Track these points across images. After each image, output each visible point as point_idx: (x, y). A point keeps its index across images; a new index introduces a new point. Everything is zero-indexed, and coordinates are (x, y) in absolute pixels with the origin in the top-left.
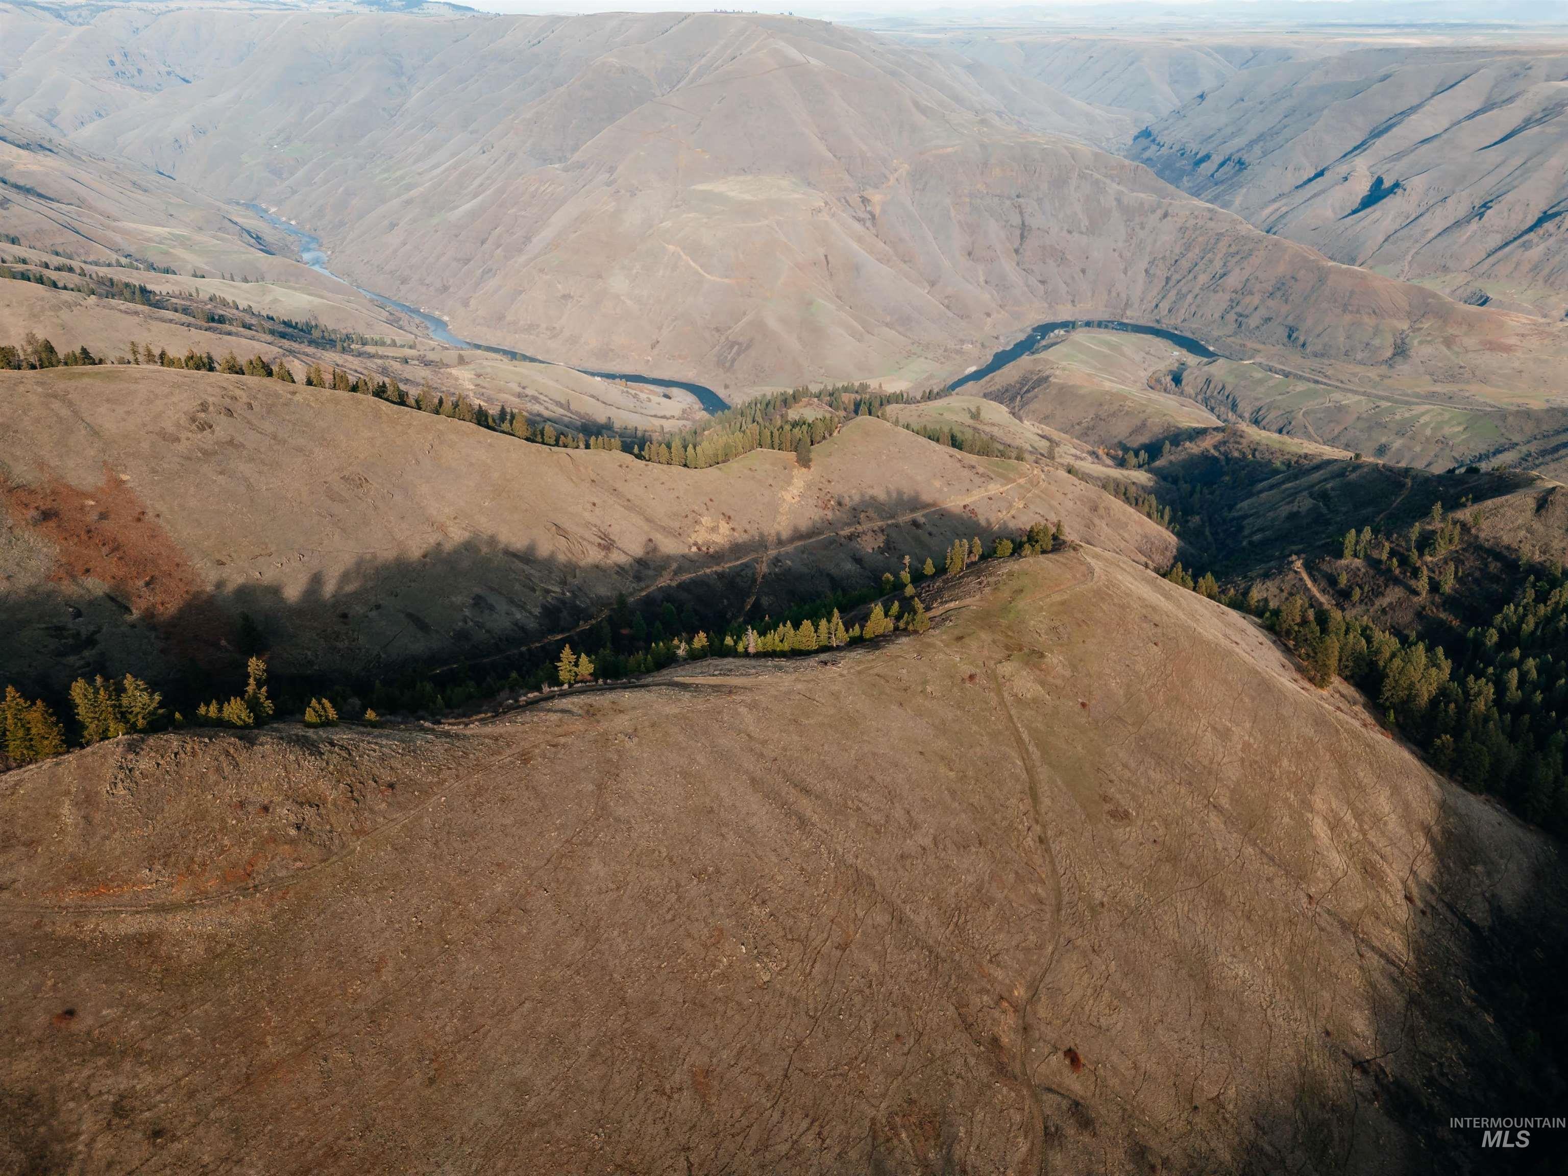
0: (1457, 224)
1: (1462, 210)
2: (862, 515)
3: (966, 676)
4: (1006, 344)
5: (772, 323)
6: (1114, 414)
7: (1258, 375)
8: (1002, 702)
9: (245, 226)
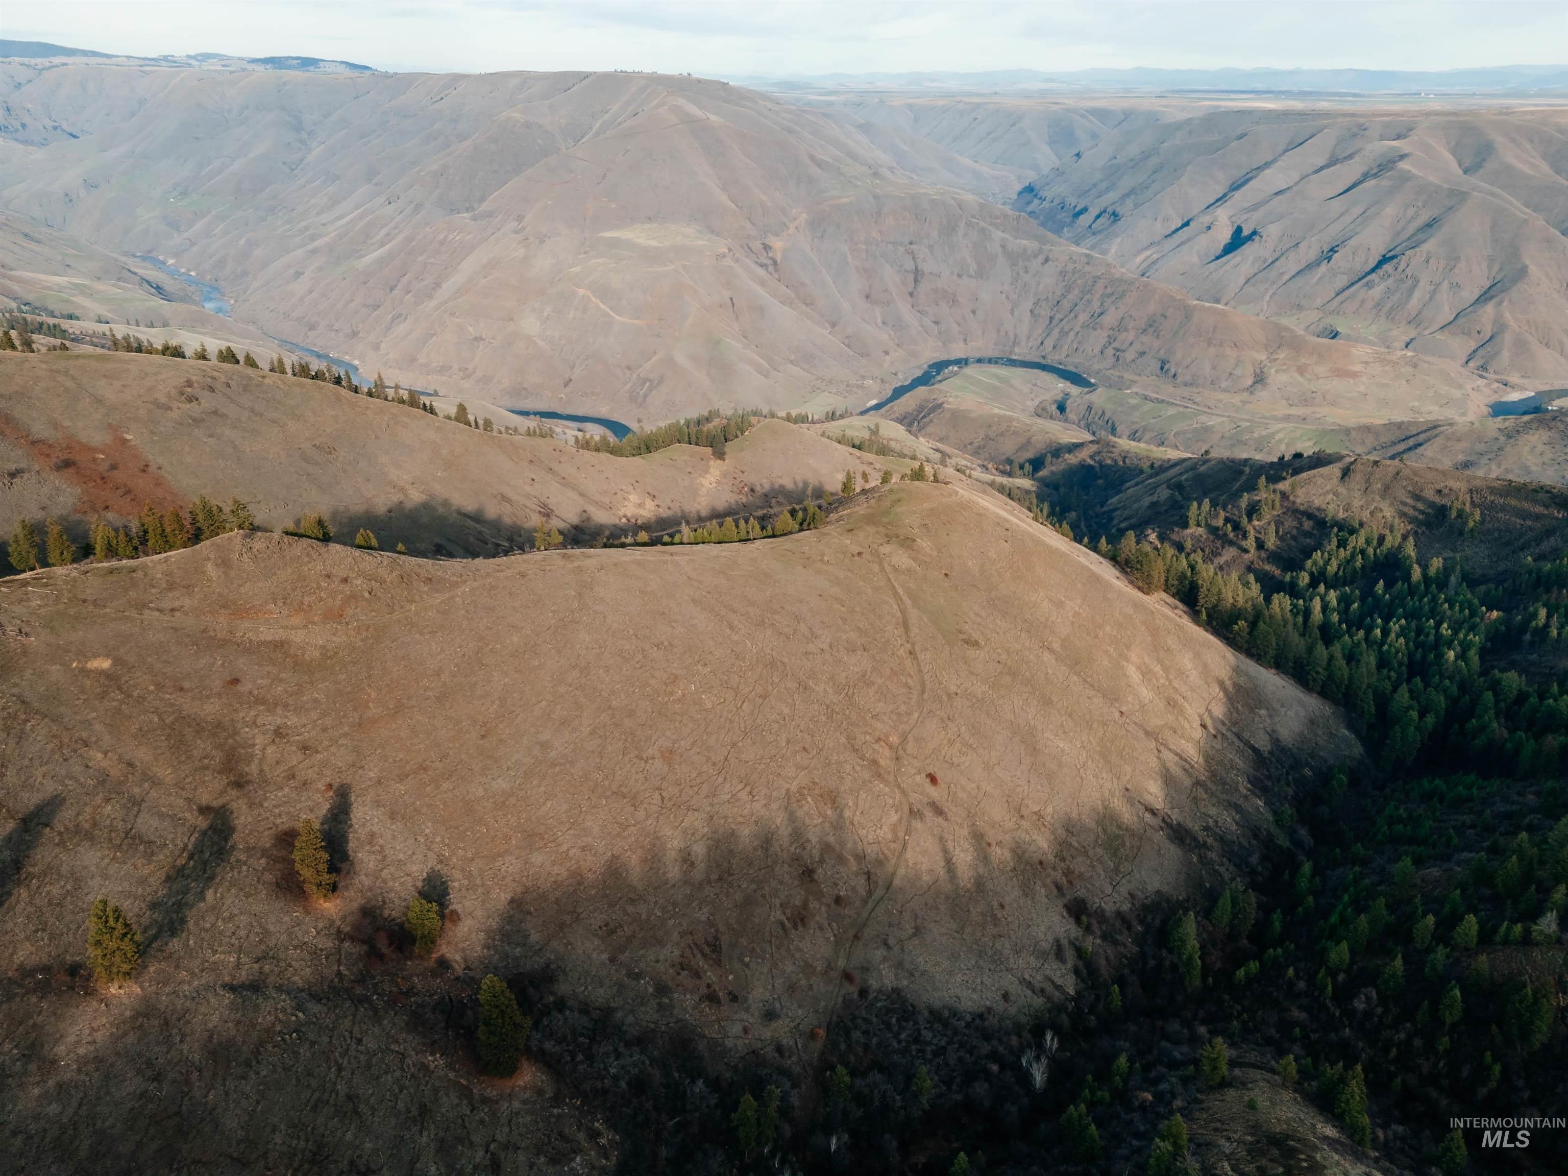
0: (1310, 267)
1: (1313, 255)
2: (773, 501)
3: (855, 553)
4: (904, 379)
5: (681, 360)
6: (1002, 434)
7: (1133, 401)
8: (883, 570)
9: (145, 276)
